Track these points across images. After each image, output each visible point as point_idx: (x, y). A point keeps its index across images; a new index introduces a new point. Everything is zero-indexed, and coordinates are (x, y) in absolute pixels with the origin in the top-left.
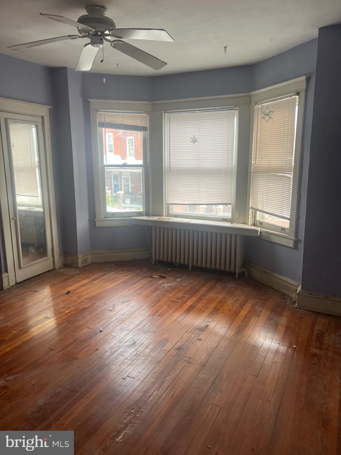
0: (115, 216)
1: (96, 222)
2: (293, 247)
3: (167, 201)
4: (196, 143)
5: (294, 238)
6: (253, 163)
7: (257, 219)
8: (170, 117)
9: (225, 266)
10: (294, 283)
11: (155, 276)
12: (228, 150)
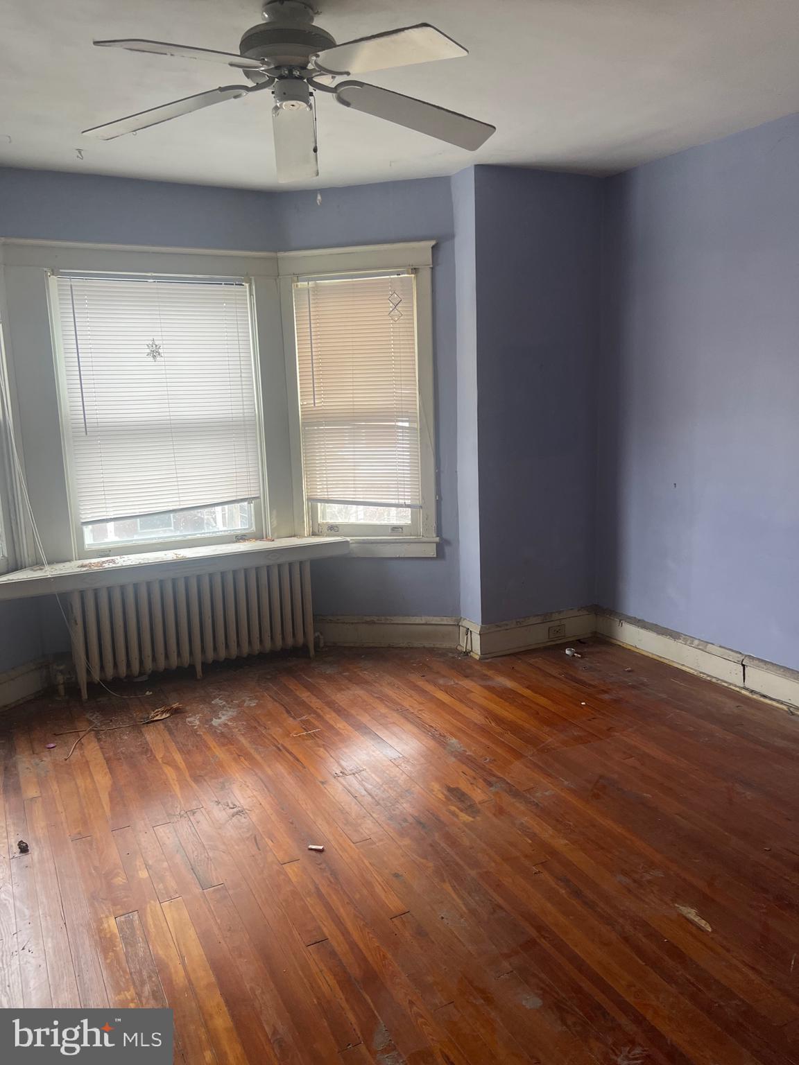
2: (435, 556)
3: (81, 516)
4: (158, 359)
5: (437, 539)
6: (305, 403)
7: (320, 520)
8: (71, 285)
9: (283, 638)
10: (446, 621)
11: (157, 715)
12: (241, 377)
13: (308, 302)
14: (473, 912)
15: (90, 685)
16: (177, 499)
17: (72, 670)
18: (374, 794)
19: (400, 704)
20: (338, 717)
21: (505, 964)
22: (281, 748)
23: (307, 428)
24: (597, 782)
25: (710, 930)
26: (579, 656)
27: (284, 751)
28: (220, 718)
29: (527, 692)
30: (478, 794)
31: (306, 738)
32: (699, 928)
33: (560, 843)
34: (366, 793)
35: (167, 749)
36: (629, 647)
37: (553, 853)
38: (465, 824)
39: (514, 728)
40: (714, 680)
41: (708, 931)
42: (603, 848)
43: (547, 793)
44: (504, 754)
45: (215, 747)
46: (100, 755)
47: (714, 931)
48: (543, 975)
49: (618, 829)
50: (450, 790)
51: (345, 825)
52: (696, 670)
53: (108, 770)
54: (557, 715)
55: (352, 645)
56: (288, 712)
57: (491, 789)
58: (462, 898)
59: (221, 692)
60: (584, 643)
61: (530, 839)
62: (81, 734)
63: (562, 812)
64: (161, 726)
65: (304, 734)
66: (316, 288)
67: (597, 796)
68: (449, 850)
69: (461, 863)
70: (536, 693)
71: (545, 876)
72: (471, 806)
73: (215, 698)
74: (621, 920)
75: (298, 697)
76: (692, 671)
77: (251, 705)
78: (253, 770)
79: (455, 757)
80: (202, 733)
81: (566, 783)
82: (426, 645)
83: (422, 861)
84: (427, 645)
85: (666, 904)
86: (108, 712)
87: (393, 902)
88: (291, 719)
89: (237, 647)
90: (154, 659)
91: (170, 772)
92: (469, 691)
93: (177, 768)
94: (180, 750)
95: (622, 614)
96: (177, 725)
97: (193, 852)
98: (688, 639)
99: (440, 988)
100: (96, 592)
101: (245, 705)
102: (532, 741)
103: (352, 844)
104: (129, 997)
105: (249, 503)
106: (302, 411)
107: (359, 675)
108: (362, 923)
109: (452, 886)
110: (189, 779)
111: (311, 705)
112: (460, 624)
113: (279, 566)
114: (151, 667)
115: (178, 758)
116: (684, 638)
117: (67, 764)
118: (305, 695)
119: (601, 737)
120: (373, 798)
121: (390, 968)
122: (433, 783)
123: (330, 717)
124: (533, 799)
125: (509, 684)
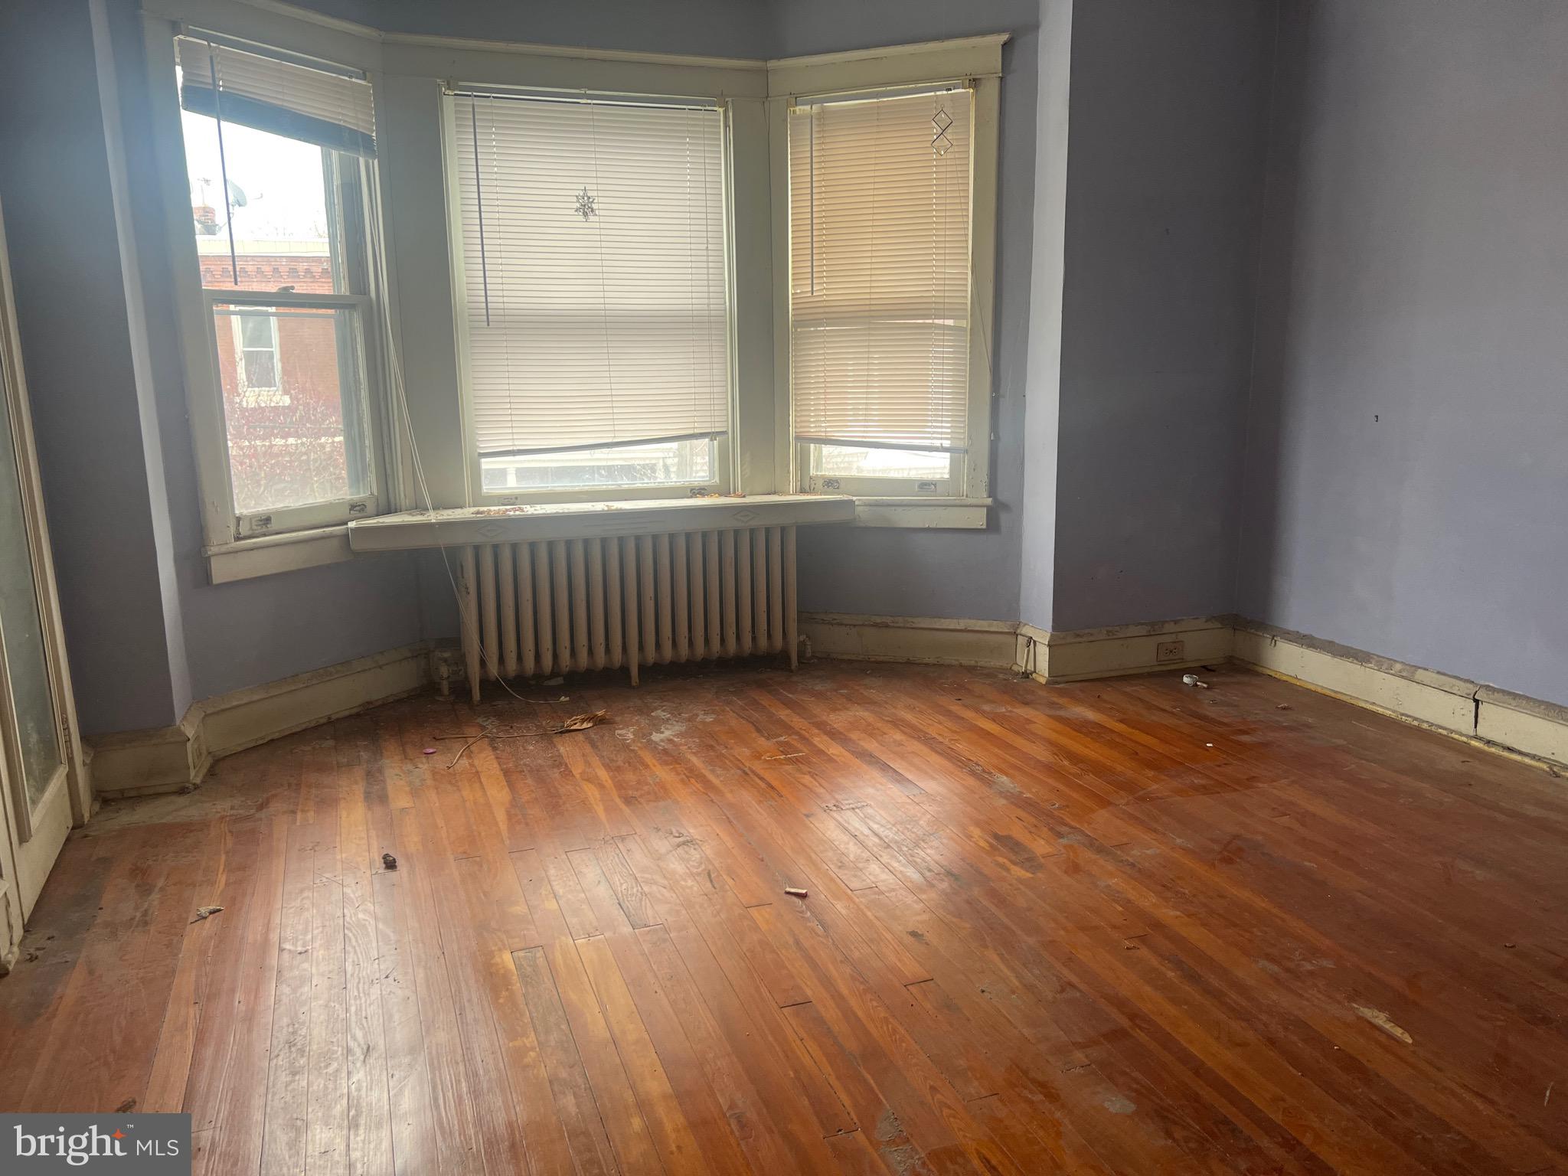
0: (274, 525)
1: (213, 561)
2: (984, 527)
3: (478, 444)
4: (592, 218)
5: (989, 501)
6: (799, 291)
7: (813, 472)
8: (473, 105)
9: (754, 639)
10: (996, 626)
11: (575, 724)
12: (707, 249)
13: (809, 137)
14: (1029, 988)
15: (485, 682)
16: (611, 428)
17: (461, 660)
18: (882, 835)
19: (921, 731)
20: (830, 741)
21: (1079, 1056)
22: (749, 772)
23: (799, 330)
24: (1229, 843)
25: (1410, 1041)
26: (1205, 686)
27: (752, 775)
28: (663, 733)
29: (1121, 727)
30: (1040, 846)
31: (784, 762)
32: (1391, 1037)
33: (1169, 914)
34: (870, 832)
35: (588, 764)
36: (1285, 678)
37: (1157, 925)
38: (1020, 880)
39: (1098, 769)
40: (1425, 726)
41: (1406, 1043)
42: (1235, 925)
43: (1148, 852)
44: (1081, 799)
45: (655, 766)
46: (496, 765)
47: (1415, 1043)
48: (1136, 1074)
49: (1261, 904)
50: (996, 837)
51: (840, 867)
52: (1394, 711)
53: (506, 784)
54: (1168, 757)
55: (854, 657)
56: (758, 730)
57: (1061, 840)
58: (1013, 969)
59: (665, 703)
60: (1213, 671)
61: (1121, 906)
62: (471, 740)
63: (1171, 876)
64: (580, 737)
65: (782, 757)
66: (822, 116)
67: (1228, 861)
68: (993, 909)
69: (1014, 928)
70: (1133, 728)
71: (1144, 952)
72: (1028, 860)
73: (656, 709)
74: (1264, 1017)
75: (774, 714)
76: (1388, 713)
77: (707, 720)
78: (707, 794)
79: (1006, 798)
80: (636, 748)
81: (1179, 841)
82: (962, 662)
83: (954, 920)
84: (965, 662)
85: (1339, 1003)
86: (507, 718)
87: (911, 968)
88: (763, 739)
89: (689, 646)
90: (573, 653)
91: (591, 792)
92: (1029, 721)
93: (601, 786)
94: (607, 767)
95: (1277, 627)
96: (602, 737)
97: (621, 884)
98: (1384, 664)
99: (978, 1076)
100: (496, 549)
101: (698, 719)
102: (1128, 787)
103: (850, 892)
104: (528, 1045)
105: (711, 440)
106: (793, 304)
107: (862, 694)
108: (861, 988)
109: (998, 954)
110: (618, 800)
111: (792, 724)
112: (1018, 631)
113: (752, 531)
114: (568, 663)
115: (603, 774)
116: (1377, 662)
117: (450, 774)
118: (784, 714)
119: (1238, 788)
120: (880, 838)
121: (904, 1045)
122: (972, 828)
123: (820, 741)
124: (1125, 857)
125: (1091, 715)
